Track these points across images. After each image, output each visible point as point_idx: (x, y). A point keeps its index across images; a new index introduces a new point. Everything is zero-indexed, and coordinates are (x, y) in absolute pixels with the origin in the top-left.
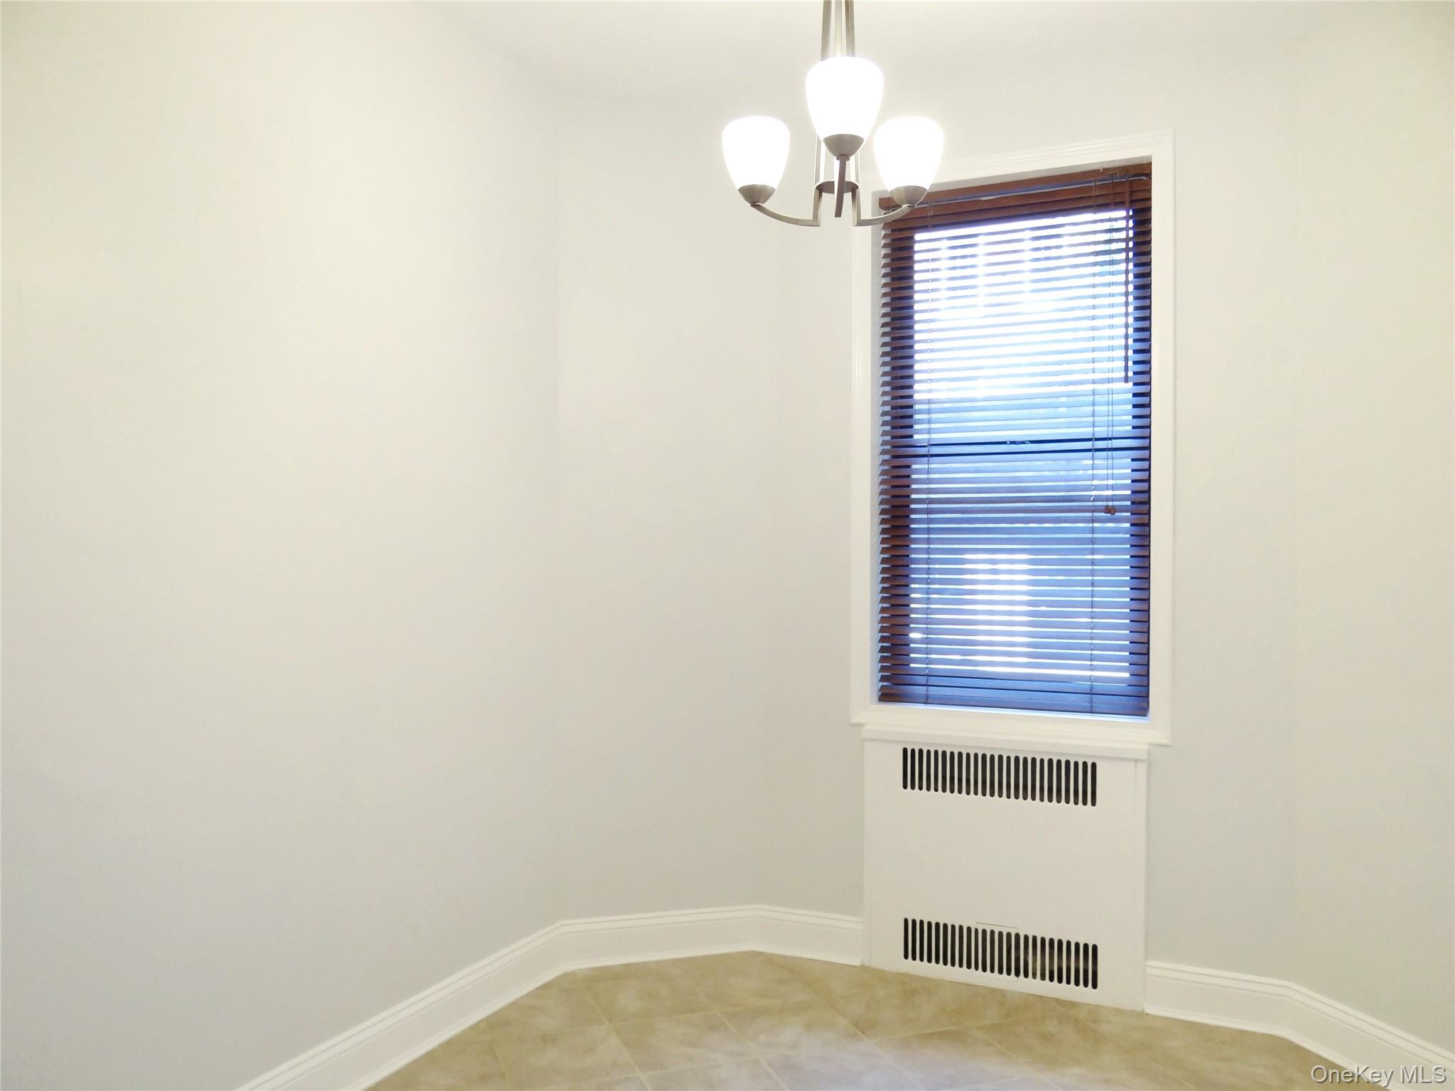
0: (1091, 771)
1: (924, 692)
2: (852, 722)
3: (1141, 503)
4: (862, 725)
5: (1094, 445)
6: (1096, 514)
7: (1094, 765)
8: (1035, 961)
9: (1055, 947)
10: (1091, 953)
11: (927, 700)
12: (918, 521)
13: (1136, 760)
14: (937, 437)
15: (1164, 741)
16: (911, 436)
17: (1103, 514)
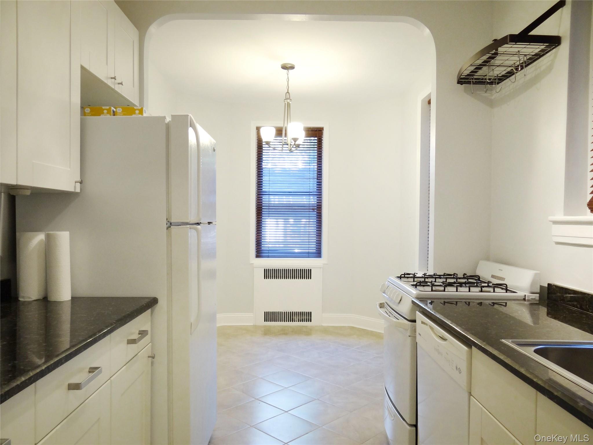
0: (310, 271)
1: (268, 255)
2: (250, 263)
3: (319, 208)
4: (253, 264)
5: (308, 194)
6: (310, 210)
7: (311, 270)
8: (297, 318)
9: (301, 314)
10: (310, 314)
11: (268, 257)
12: (265, 211)
13: (320, 268)
14: (271, 190)
15: (326, 263)
16: (262, 190)
17: (312, 210)
